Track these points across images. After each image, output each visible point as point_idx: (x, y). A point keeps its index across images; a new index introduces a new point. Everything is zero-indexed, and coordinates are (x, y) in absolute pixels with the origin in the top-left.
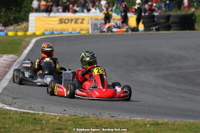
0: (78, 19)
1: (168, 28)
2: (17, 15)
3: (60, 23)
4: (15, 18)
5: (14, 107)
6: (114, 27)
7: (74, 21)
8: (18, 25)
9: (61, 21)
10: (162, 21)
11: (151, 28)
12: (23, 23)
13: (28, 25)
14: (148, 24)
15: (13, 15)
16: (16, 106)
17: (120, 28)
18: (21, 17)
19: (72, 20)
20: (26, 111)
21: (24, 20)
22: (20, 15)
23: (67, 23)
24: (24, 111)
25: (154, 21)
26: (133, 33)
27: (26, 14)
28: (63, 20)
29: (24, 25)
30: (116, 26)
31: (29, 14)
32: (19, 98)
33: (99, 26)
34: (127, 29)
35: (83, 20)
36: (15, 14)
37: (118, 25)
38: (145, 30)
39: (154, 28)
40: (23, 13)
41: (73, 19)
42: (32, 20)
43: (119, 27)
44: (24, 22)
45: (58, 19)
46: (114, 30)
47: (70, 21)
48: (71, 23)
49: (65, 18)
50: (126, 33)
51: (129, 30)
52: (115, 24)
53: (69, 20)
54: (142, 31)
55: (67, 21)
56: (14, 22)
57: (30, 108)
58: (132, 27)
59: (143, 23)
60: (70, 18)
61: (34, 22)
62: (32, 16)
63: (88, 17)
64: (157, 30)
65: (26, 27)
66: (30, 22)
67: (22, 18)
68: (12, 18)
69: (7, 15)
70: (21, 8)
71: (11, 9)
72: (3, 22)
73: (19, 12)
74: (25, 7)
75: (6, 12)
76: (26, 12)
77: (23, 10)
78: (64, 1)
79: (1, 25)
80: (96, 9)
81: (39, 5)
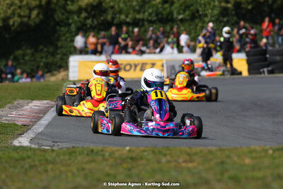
0: (146, 64)
2: (50, 60)
4: (46, 64)
6: (203, 69)
7: (138, 68)
8: (53, 75)
10: (278, 58)
11: (261, 70)
12: (59, 72)
13: (68, 75)
14: (256, 64)
15: (44, 60)
17: (212, 71)
18: (57, 62)
19: (136, 66)
21: (60, 67)
22: (56, 60)
23: (129, 71)
25: (266, 59)
26: (233, 77)
27: (64, 57)
29: (61, 75)
30: (206, 68)
31: (68, 58)
33: (177, 69)
34: (224, 71)
35: (153, 64)
36: (47, 57)
37: (210, 66)
39: (265, 70)
40: (59, 56)
41: (138, 64)
42: (74, 67)
43: (210, 69)
44: (62, 70)
46: (204, 73)
47: (133, 68)
48: (135, 70)
49: (125, 63)
50: (222, 77)
51: (226, 73)
52: (204, 65)
53: (131, 65)
55: (128, 68)
56: (46, 70)
60: (132, 63)
61: (77, 69)
62: (74, 61)
63: (162, 60)
64: (271, 72)
65: (65, 77)
66: (71, 69)
67: (58, 64)
68: (42, 64)
69: (35, 60)
70: (57, 48)
71: (42, 50)
72: (29, 71)
73: (53, 54)
74: (61, 47)
75: (33, 55)
76: (64, 55)
77: (59, 51)
78: (123, 36)
79: (25, 75)
80: (172, 48)
81: (86, 43)
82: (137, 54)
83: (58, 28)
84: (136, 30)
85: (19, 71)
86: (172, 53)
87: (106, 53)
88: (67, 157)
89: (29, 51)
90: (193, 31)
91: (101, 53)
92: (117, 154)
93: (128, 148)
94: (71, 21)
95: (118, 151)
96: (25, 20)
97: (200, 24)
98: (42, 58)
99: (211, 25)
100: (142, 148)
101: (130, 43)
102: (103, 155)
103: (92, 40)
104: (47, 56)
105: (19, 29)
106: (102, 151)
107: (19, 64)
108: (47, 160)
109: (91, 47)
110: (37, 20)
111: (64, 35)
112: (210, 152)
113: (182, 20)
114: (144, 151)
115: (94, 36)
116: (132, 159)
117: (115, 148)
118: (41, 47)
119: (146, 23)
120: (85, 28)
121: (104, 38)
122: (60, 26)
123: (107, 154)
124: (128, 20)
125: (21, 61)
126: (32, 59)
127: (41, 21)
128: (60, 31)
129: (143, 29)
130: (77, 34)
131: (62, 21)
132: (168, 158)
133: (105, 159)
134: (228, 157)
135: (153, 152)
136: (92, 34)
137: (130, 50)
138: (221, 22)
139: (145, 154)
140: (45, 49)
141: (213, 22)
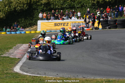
0: (65, 23)
1: (116, 27)
2: (31, 22)
3: (55, 26)
4: (30, 24)
5: (29, 73)
6: (85, 27)
7: (62, 25)
8: (32, 27)
9: (56, 25)
10: (112, 23)
12: (34, 26)
13: (37, 27)
14: (104, 25)
15: (28, 22)
16: (30, 72)
19: (61, 24)
20: (36, 75)
21: (34, 24)
24: (35, 75)
25: (107, 24)
26: (96, 30)
28: (57, 24)
31: (37, 21)
32: (32, 68)
34: (92, 28)
35: (68, 23)
38: (102, 29)
39: (107, 27)
40: (34, 21)
43: (88, 27)
45: (54, 23)
46: (85, 29)
48: (61, 25)
49: (58, 23)
53: (60, 24)
54: (101, 29)
55: (59, 25)
57: (38, 74)
58: (95, 27)
59: (101, 25)
60: (60, 23)
61: (40, 25)
62: (39, 22)
63: (70, 22)
64: (110, 28)
66: (38, 25)
68: (28, 23)
69: (25, 22)
71: (28, 19)
72: (23, 26)
73: (32, 20)
74: (35, 17)
75: (25, 20)
76: (36, 20)
77: (34, 19)
78: (57, 13)
79: (22, 28)
80: (75, 17)
81: (42, 16)
82: (62, 20)
83: (34, 11)
84: (62, 11)
85: (19, 26)
89: (23, 19)
90: (82, 11)
94: (38, 8)
96: (22, 8)
97: (84, 9)
98: (28, 21)
99: (88, 9)
101: (59, 16)
103: (45, 15)
104: (30, 20)
105: (20, 11)
107: (20, 23)
110: (26, 8)
111: (36, 13)
113: (78, 7)
115: (45, 14)
118: (27, 17)
119: (65, 9)
120: (43, 10)
121: (49, 14)
122: (34, 10)
124: (59, 8)
125: (21, 22)
126: (24, 22)
127: (28, 8)
128: (34, 12)
129: (64, 11)
130: (40, 13)
131: (35, 8)
136: (45, 13)
137: (60, 18)
138: (92, 8)
140: (29, 18)
141: (89, 8)
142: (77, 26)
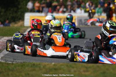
2: (15, 15)
6: (97, 21)
8: (16, 23)
13: (23, 24)
21: (20, 19)
22: (17, 15)
27: (22, 14)
29: (20, 23)
33: (83, 21)
37: (101, 20)
40: (19, 13)
41: (62, 18)
43: (101, 22)
44: (21, 21)
52: (98, 19)
67: (19, 17)
68: (10, 17)
69: (6, 15)
70: (18, 9)
71: (10, 10)
73: (16, 12)
74: (21, 8)
75: (5, 12)
77: (20, 10)
80: (81, 10)
86: (81, 13)
87: (45, 12)
88: (20, 68)
89: (3, 10)
91: (42, 12)
92: (47, 67)
93: (53, 63)
95: (48, 65)
98: (10, 14)
100: (61, 64)
102: (40, 67)
104: (13, 13)
106: (39, 64)
108: (9, 69)
109: (36, 9)
111: (22, 2)
112: (98, 67)
114: (62, 65)
116: (55, 69)
117: (46, 63)
123: (42, 66)
132: (75, 69)
133: (40, 69)
134: (108, 69)
135: (67, 66)
139: (63, 67)
140: (12, 9)
142: (85, 20)
